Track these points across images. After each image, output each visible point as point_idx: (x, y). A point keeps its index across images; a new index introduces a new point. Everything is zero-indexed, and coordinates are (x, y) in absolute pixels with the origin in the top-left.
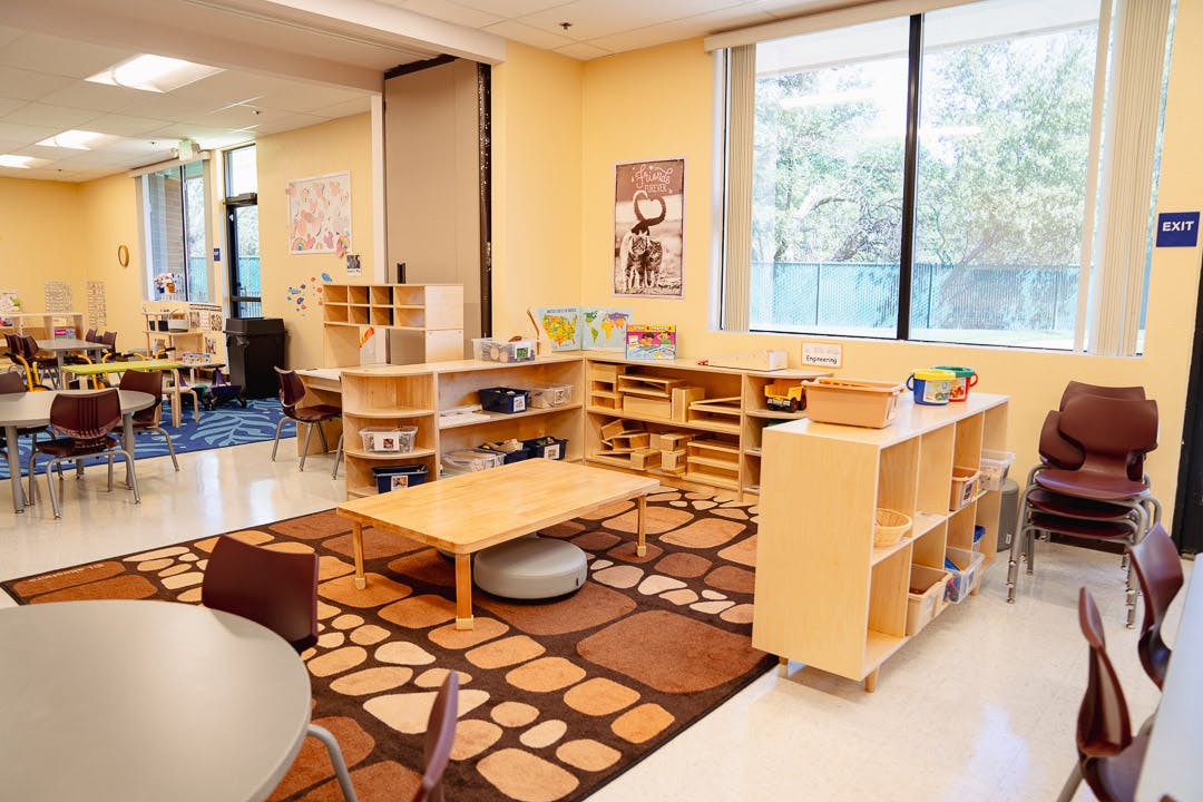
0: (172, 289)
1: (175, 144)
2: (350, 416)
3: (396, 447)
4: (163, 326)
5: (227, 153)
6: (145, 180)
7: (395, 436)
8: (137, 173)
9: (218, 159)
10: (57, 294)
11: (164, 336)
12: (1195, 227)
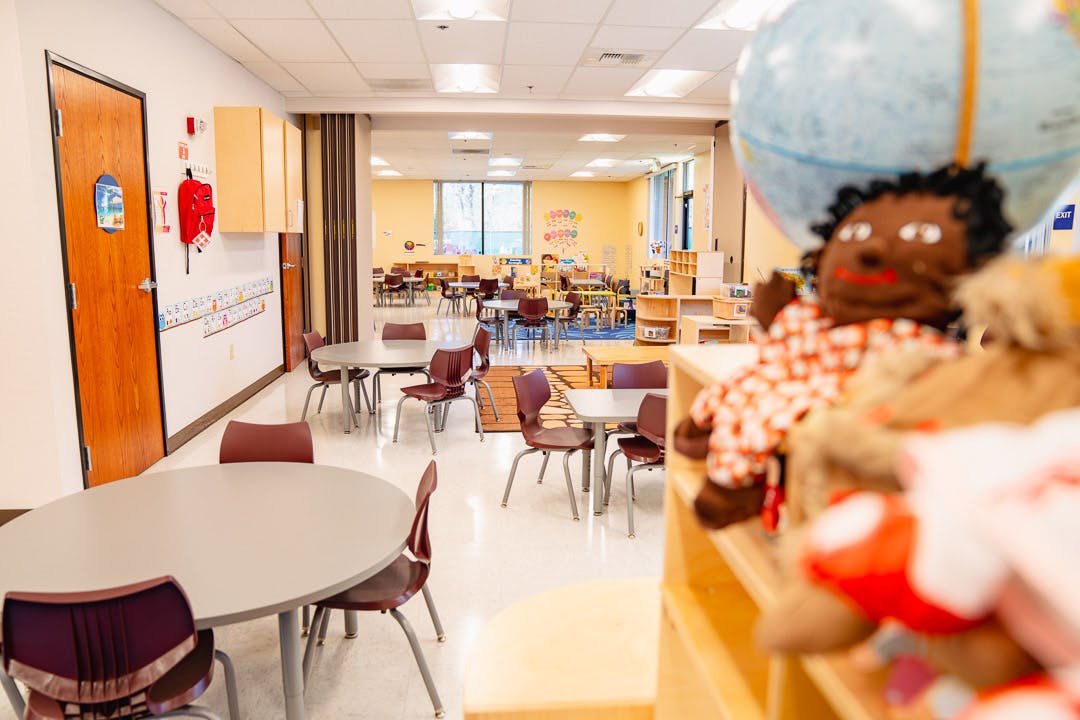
0: (658, 252)
1: (651, 161)
2: (639, 319)
3: (654, 336)
4: (648, 274)
5: (686, 165)
6: (652, 180)
7: (654, 330)
8: (648, 176)
9: (680, 168)
10: (608, 253)
11: (647, 280)
12: (1072, 215)
